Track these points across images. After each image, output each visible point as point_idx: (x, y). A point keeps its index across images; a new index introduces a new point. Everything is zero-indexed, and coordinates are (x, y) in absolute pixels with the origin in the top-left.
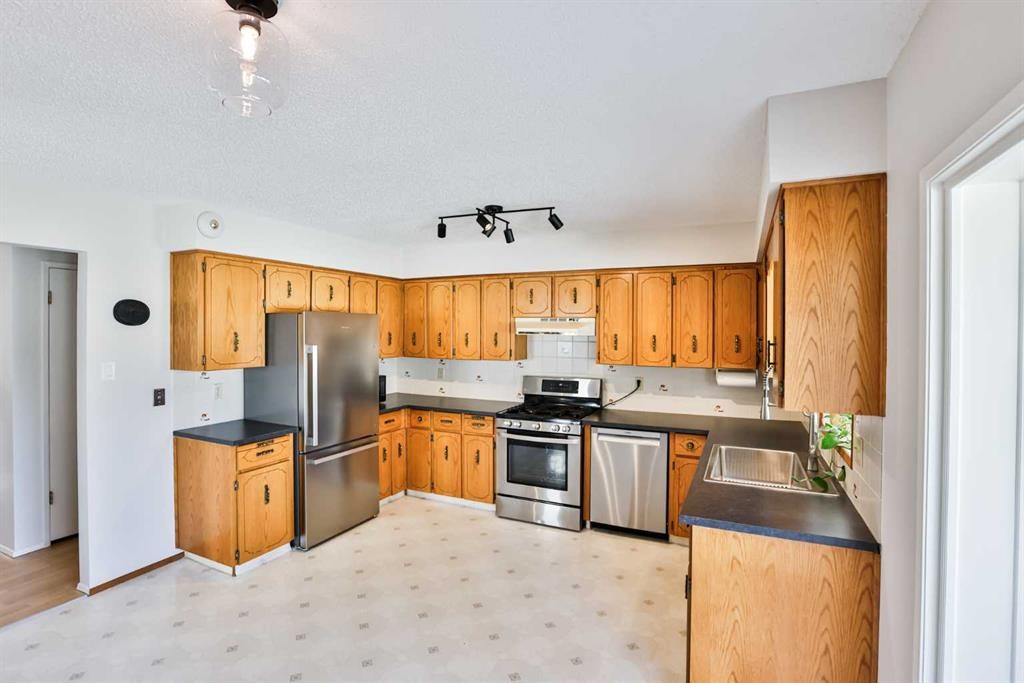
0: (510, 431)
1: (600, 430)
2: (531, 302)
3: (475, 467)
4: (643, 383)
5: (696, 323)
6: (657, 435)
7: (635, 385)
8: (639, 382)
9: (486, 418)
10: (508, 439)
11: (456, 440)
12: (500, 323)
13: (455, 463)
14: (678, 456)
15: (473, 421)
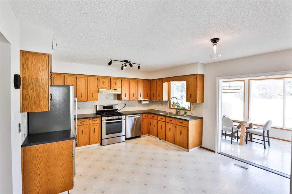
0: (106, 120)
1: (129, 116)
2: (104, 84)
3: (94, 134)
4: (126, 105)
5: (141, 91)
6: (139, 115)
7: (124, 105)
8: (125, 105)
9: (97, 118)
10: (106, 123)
11: (86, 127)
12: (94, 90)
13: (86, 135)
14: (143, 118)
15: (92, 120)
